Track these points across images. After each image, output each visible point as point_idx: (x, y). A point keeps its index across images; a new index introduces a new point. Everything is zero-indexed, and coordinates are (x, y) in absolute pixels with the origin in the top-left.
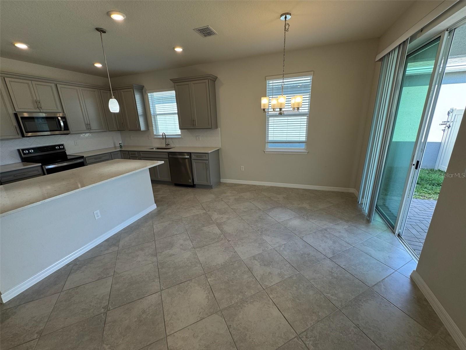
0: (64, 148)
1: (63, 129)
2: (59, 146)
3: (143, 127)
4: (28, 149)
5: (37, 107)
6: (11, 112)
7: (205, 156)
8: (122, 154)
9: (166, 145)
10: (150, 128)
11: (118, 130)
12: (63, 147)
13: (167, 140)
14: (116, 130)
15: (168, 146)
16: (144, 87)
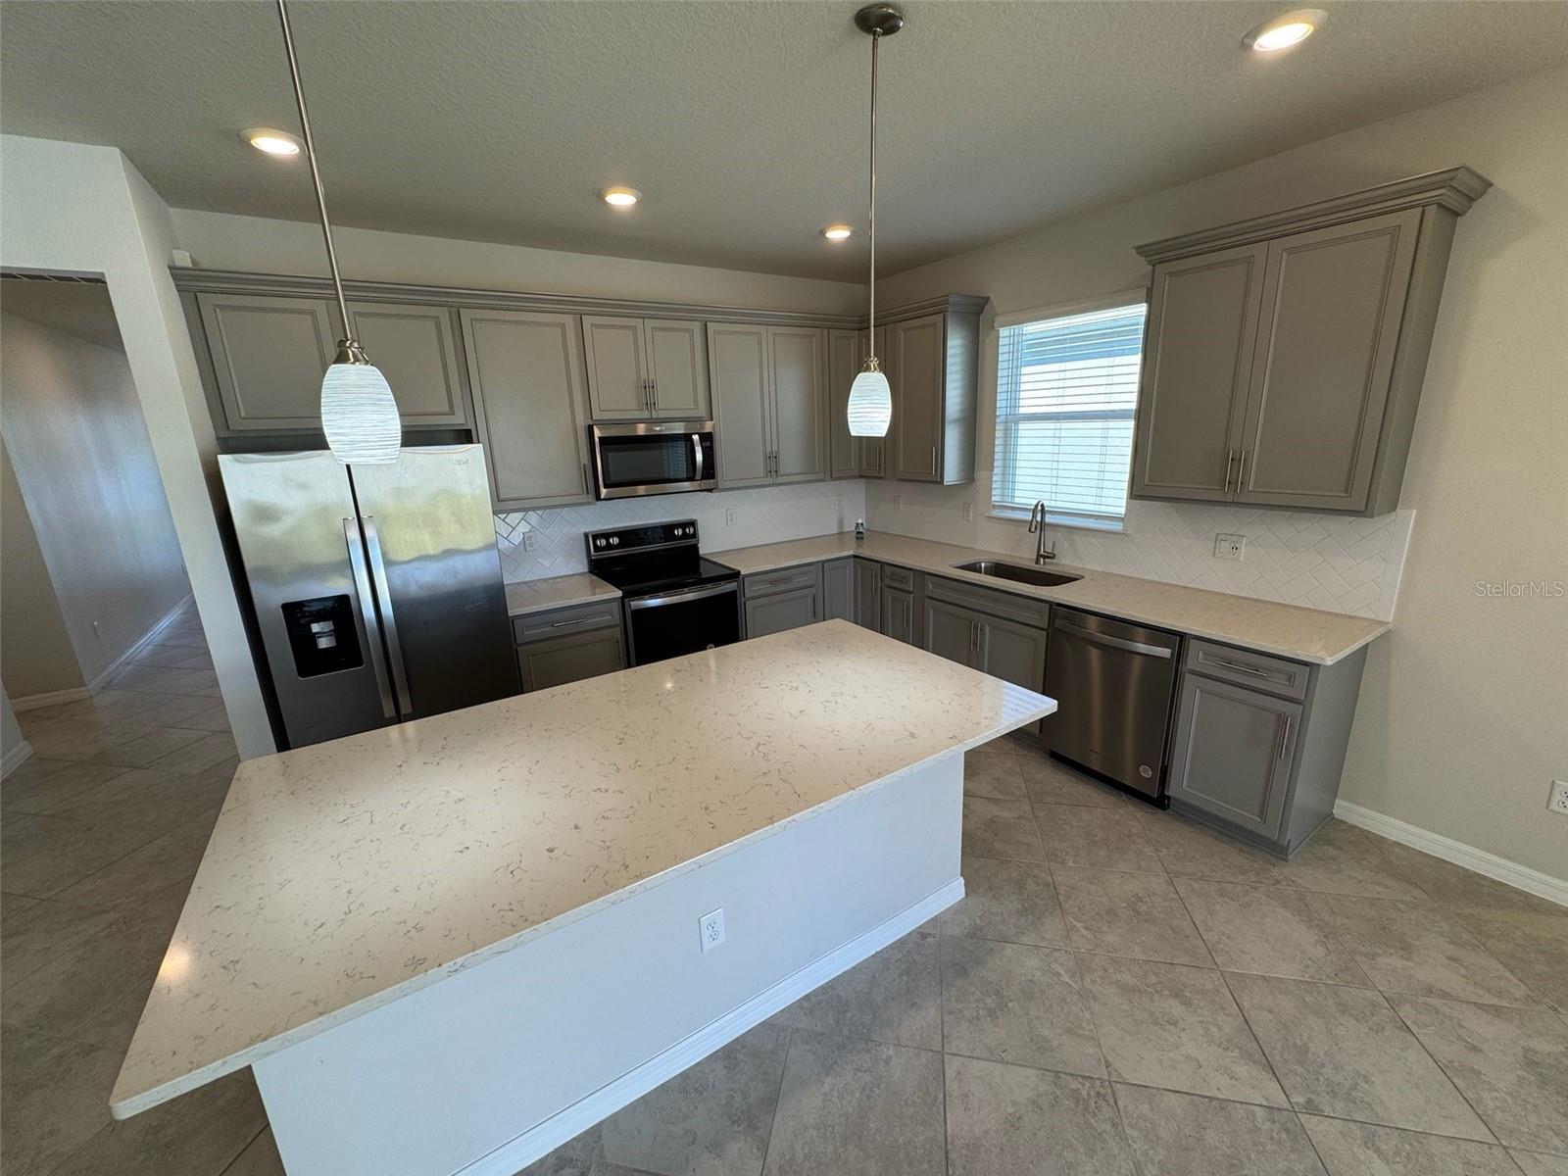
0: (694, 535)
1: (699, 475)
2: (684, 525)
3: (951, 473)
4: (607, 535)
5: (645, 402)
6: (582, 422)
7: (1290, 678)
8: (859, 569)
9: (1039, 556)
10: (980, 475)
11: (862, 477)
12: (695, 532)
13: (1049, 534)
14: (855, 477)
15: (1046, 560)
16: (986, 303)
